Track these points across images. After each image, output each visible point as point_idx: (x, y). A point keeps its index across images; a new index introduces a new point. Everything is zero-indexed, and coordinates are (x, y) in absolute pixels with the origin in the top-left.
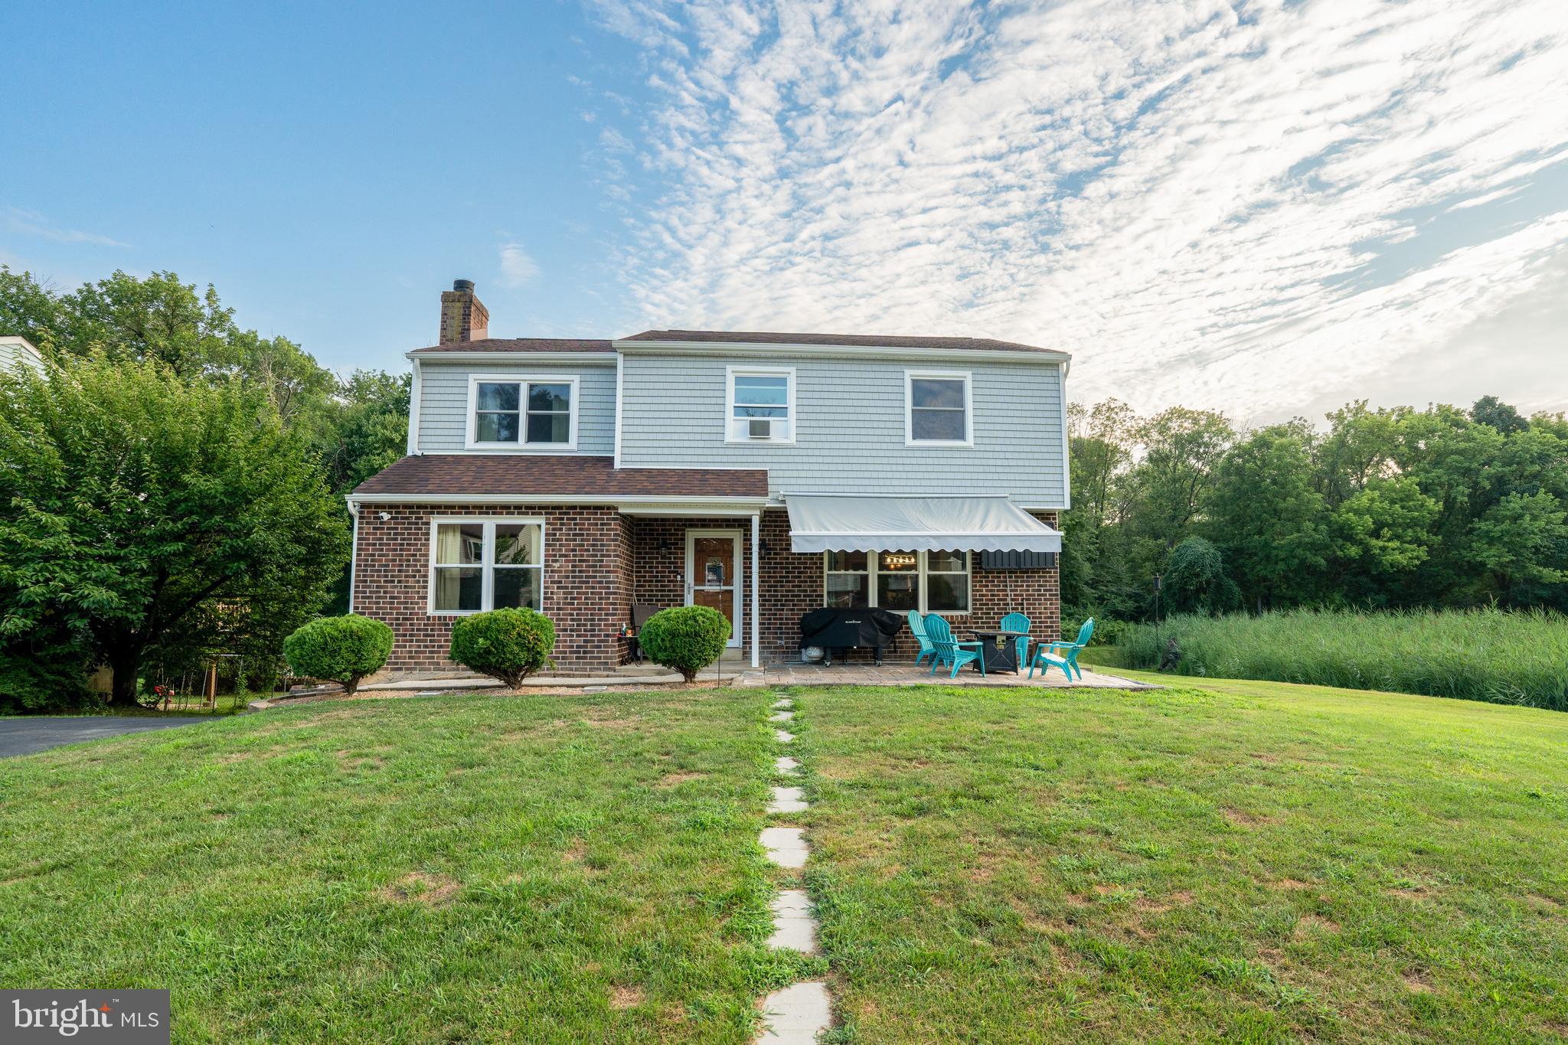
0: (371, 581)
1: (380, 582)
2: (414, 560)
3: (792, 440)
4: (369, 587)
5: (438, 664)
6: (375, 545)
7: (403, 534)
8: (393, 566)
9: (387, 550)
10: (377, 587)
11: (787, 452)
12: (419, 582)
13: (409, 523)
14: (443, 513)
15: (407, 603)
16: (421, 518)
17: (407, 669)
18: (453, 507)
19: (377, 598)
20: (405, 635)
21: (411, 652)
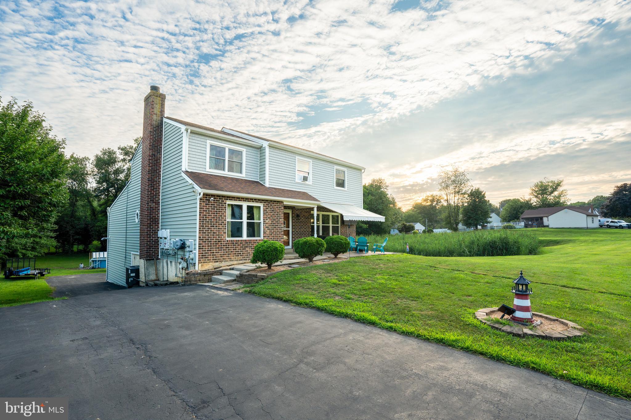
0: (206, 226)
1: (209, 226)
2: (221, 218)
3: (311, 183)
4: (205, 228)
5: (231, 258)
6: (206, 211)
7: (217, 207)
8: (214, 220)
9: (211, 213)
10: (208, 228)
11: (310, 187)
12: (223, 227)
13: (219, 203)
14: (231, 200)
15: (219, 235)
16: (223, 201)
17: (220, 261)
18: (234, 198)
19: (208, 233)
20: (219, 248)
21: (221, 254)
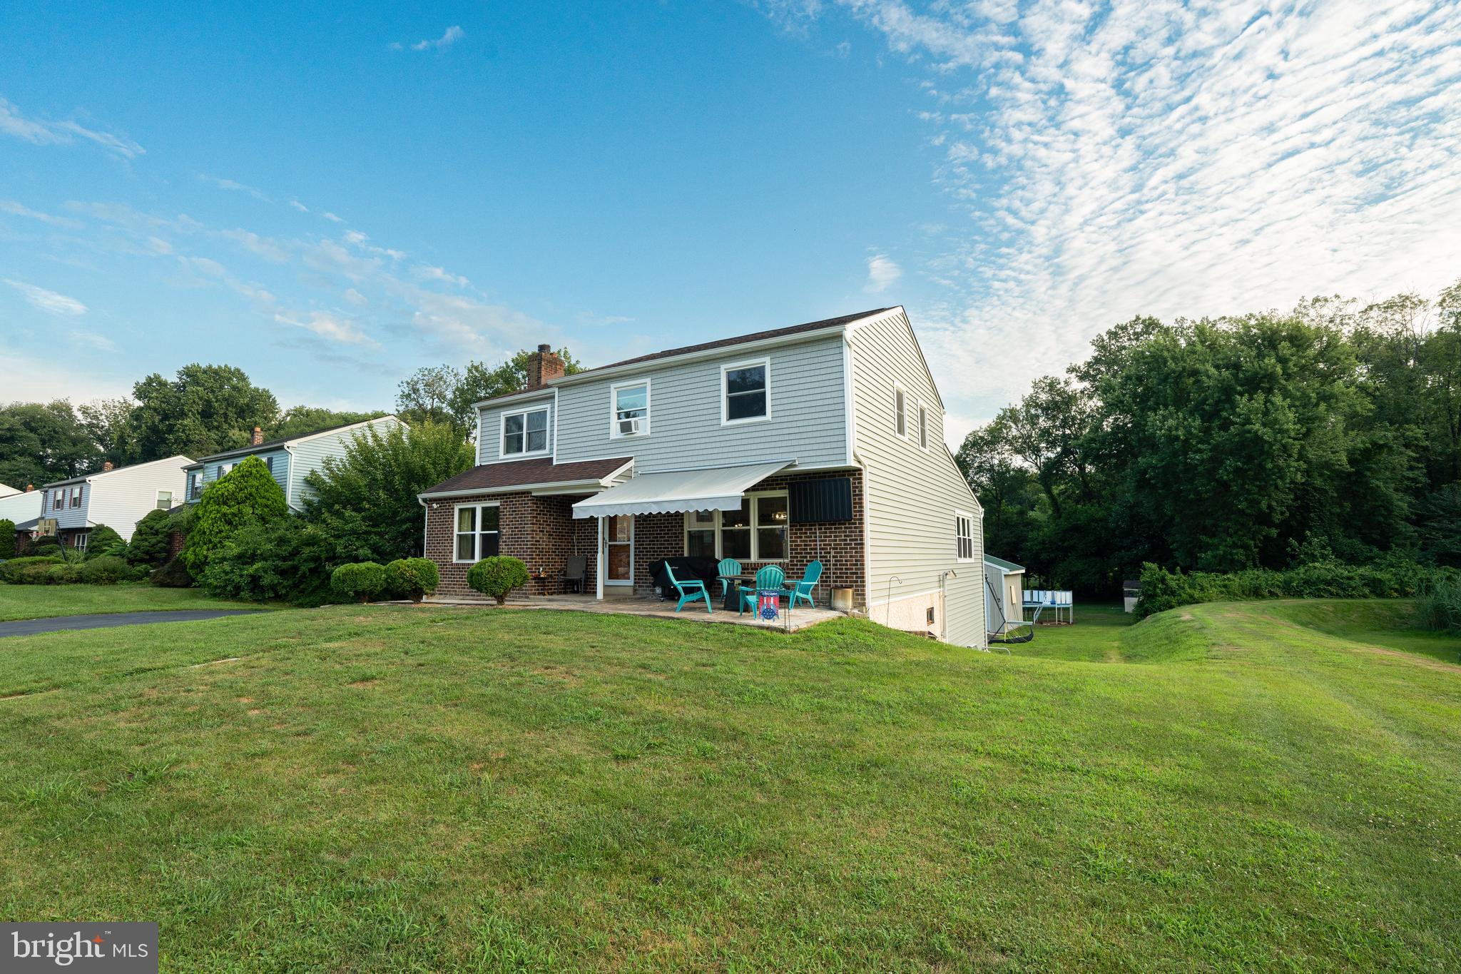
0: (432, 543)
1: (435, 543)
2: (448, 531)
3: (648, 433)
4: (431, 546)
5: (456, 591)
6: (433, 522)
7: (443, 515)
8: (440, 534)
9: (438, 525)
10: (434, 546)
11: (645, 442)
12: (450, 543)
13: (445, 509)
14: (459, 502)
15: (444, 556)
16: (451, 506)
18: (462, 498)
19: (434, 553)
